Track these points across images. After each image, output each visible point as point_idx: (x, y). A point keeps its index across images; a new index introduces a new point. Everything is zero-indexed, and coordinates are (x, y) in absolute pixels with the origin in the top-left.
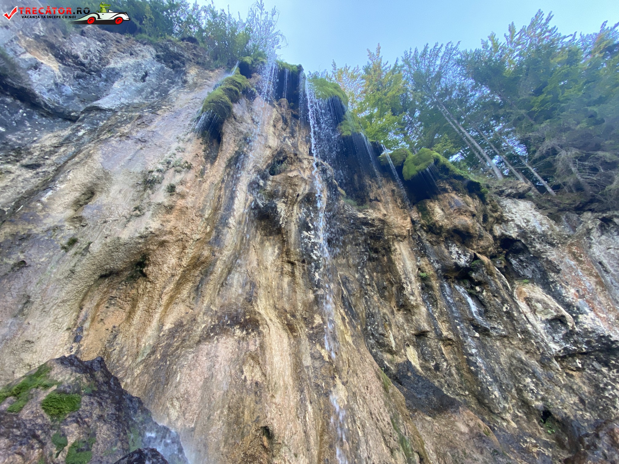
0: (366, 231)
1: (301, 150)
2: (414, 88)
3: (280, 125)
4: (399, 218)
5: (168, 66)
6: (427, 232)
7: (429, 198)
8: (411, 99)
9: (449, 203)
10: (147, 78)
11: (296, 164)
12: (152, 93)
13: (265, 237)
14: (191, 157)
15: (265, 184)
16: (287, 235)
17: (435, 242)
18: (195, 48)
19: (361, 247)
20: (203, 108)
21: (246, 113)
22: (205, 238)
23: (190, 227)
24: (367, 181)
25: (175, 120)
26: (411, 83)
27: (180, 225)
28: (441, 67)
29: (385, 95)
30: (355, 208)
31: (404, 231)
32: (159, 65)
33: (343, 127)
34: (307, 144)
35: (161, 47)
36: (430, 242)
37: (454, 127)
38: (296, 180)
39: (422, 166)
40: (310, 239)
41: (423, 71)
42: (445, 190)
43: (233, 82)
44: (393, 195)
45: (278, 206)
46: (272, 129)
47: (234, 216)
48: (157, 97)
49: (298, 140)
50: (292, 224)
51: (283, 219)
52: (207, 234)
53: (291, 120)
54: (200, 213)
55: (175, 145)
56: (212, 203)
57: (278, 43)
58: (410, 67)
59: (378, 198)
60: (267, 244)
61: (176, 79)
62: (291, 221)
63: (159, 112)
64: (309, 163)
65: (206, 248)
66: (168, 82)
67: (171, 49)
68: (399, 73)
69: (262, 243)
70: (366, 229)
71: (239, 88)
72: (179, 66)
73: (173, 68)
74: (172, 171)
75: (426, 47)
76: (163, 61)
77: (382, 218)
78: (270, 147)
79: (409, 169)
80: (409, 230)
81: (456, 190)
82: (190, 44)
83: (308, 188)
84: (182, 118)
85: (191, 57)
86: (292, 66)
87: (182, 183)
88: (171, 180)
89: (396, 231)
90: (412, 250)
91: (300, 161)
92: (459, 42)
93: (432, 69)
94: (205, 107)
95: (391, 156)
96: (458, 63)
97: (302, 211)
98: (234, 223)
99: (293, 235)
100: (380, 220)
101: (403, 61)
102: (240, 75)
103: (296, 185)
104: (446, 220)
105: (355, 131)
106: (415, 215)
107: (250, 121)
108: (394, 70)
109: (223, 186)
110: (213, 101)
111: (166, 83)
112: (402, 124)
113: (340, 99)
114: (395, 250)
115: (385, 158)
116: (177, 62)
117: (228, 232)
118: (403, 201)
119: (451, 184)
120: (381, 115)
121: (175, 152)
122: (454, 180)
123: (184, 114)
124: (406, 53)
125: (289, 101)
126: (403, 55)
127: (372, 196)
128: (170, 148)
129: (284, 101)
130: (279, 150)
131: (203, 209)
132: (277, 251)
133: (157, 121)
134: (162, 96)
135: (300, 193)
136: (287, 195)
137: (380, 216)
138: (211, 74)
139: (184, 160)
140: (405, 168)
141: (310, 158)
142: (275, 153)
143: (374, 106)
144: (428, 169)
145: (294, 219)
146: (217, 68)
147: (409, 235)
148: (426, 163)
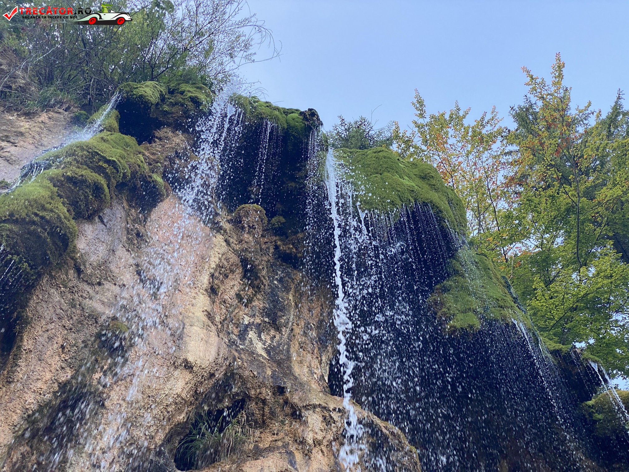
1: (300, 371)
21: (121, 252)
29: (590, 194)
33: (448, 297)
34: (323, 349)
43: (93, 159)
46: (203, 301)
49: (291, 336)
57: (247, 46)
64: (328, 421)
71: (107, 177)
78: (188, 366)
86: (287, 112)
91: (296, 415)
102: (118, 135)
105: (494, 313)
107: (128, 277)
110: (11, 218)
113: (439, 211)
115: (607, 408)
129: (253, 212)
130: (219, 375)
138: (24, 124)
141: (332, 402)
143: (552, 226)
146: (46, 106)
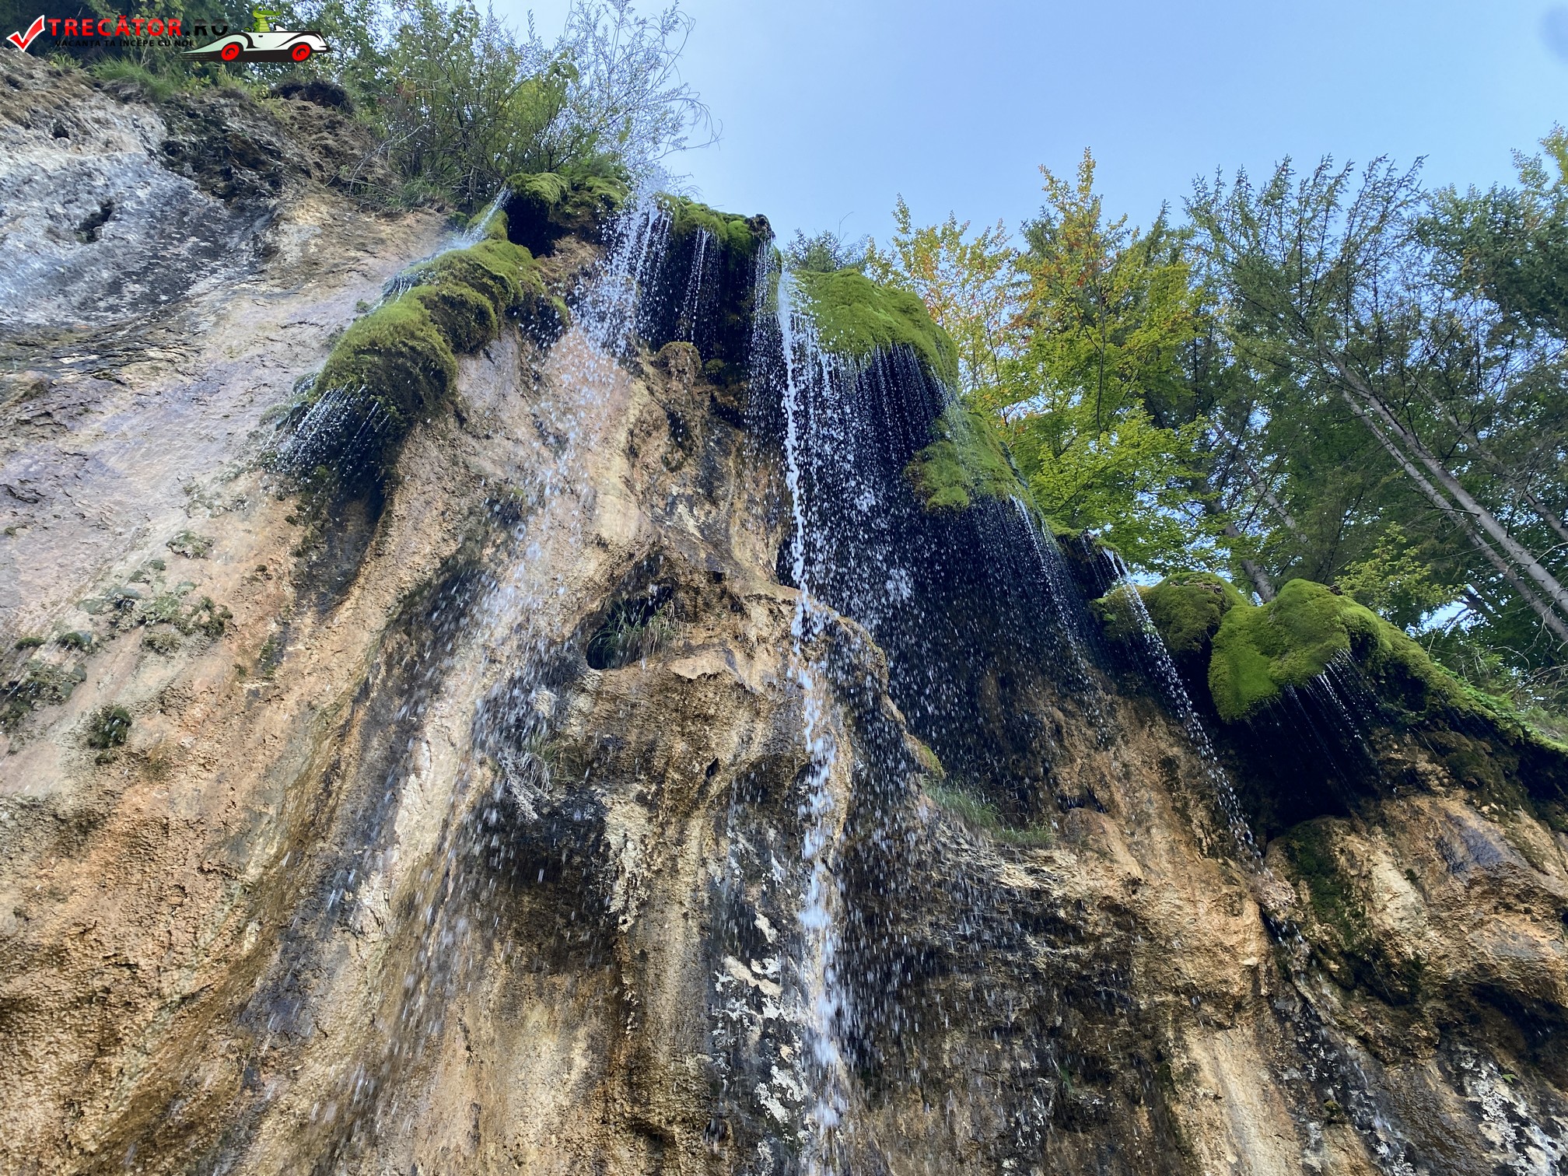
0: (1041, 963)
1: (742, 554)
2: (1240, 316)
3: (659, 445)
4: (1205, 903)
5: (206, 187)
6: (1346, 988)
7: (1341, 813)
8: (1231, 362)
9: (1440, 844)
10: (108, 227)
11: (720, 621)
12: (115, 287)
13: (529, 980)
14: (232, 583)
15: (561, 708)
16: (640, 973)
17: (1390, 1042)
18: (333, 126)
19: (1018, 1045)
20: (327, 375)
21: (514, 398)
22: (223, 991)
23: (160, 930)
24: (1047, 709)
25: (193, 411)
26: (1225, 295)
27: (112, 917)
28: (1351, 246)
29: (1118, 339)
30: (986, 841)
31: (1232, 973)
32: (169, 182)
33: (931, 469)
34: (771, 529)
35: (192, 115)
36: (1364, 1040)
37: (1429, 488)
38: (707, 694)
39: (1296, 662)
40: (757, 1000)
41: (1277, 255)
42: (1416, 782)
43: (475, 273)
44: (1170, 784)
45: (609, 818)
46: (620, 464)
47: (387, 871)
48: (134, 306)
49: (731, 512)
50: (674, 913)
51: (631, 885)
52: (237, 966)
53: (708, 426)
54: (224, 854)
55: (169, 524)
56: (290, 806)
57: (676, 127)
58: (1218, 233)
59: (1101, 794)
60: (536, 1015)
61: (233, 241)
62: (669, 898)
63: (125, 374)
64: (775, 615)
65: (221, 1045)
66: (195, 251)
67: (234, 124)
68: (1174, 258)
69: (510, 1008)
70: (1040, 951)
71: (493, 297)
72: (254, 192)
73: (228, 196)
74: (130, 643)
75: (1284, 169)
76: (188, 167)
77: (1119, 895)
78: (602, 544)
79: (1236, 670)
80: (1253, 970)
81: (1469, 787)
82: (315, 109)
83: (762, 732)
84: (223, 403)
85: (312, 158)
86: (728, 219)
87: (165, 702)
88: (119, 683)
89: (1191, 969)
90: (1276, 1077)
91: (737, 607)
92: (1419, 160)
93: (1312, 251)
94: (336, 371)
95: (1152, 600)
96: (1422, 232)
97: (726, 846)
98: (383, 911)
99: (672, 978)
100: (1111, 907)
101: (1193, 211)
102: (506, 243)
103: (707, 719)
104: (1432, 934)
105: (988, 488)
106: (1280, 895)
107: (522, 432)
108: (1152, 244)
109: (361, 714)
110: (373, 348)
111: (183, 250)
112: (1197, 464)
113: (923, 355)
114: (1192, 1070)
115: (1123, 607)
116: (248, 175)
117: (344, 952)
118: (1218, 819)
119: (1439, 752)
120: (1101, 424)
121: (166, 555)
122: (1452, 738)
123: (237, 387)
124: (1199, 184)
125: (706, 354)
126: (1191, 194)
127: (1068, 779)
128: (143, 534)
129: (683, 352)
130: (640, 555)
131: (245, 834)
132: (581, 1062)
133: (113, 407)
134: (155, 302)
135: (726, 758)
136: (658, 763)
137: (1111, 888)
138: (385, 229)
139: (196, 597)
140: (1219, 665)
141: (782, 593)
142: (627, 568)
143: (1068, 380)
144: (1324, 678)
145: (682, 888)
146: (413, 205)
147: (1257, 995)
148: (1314, 649)
